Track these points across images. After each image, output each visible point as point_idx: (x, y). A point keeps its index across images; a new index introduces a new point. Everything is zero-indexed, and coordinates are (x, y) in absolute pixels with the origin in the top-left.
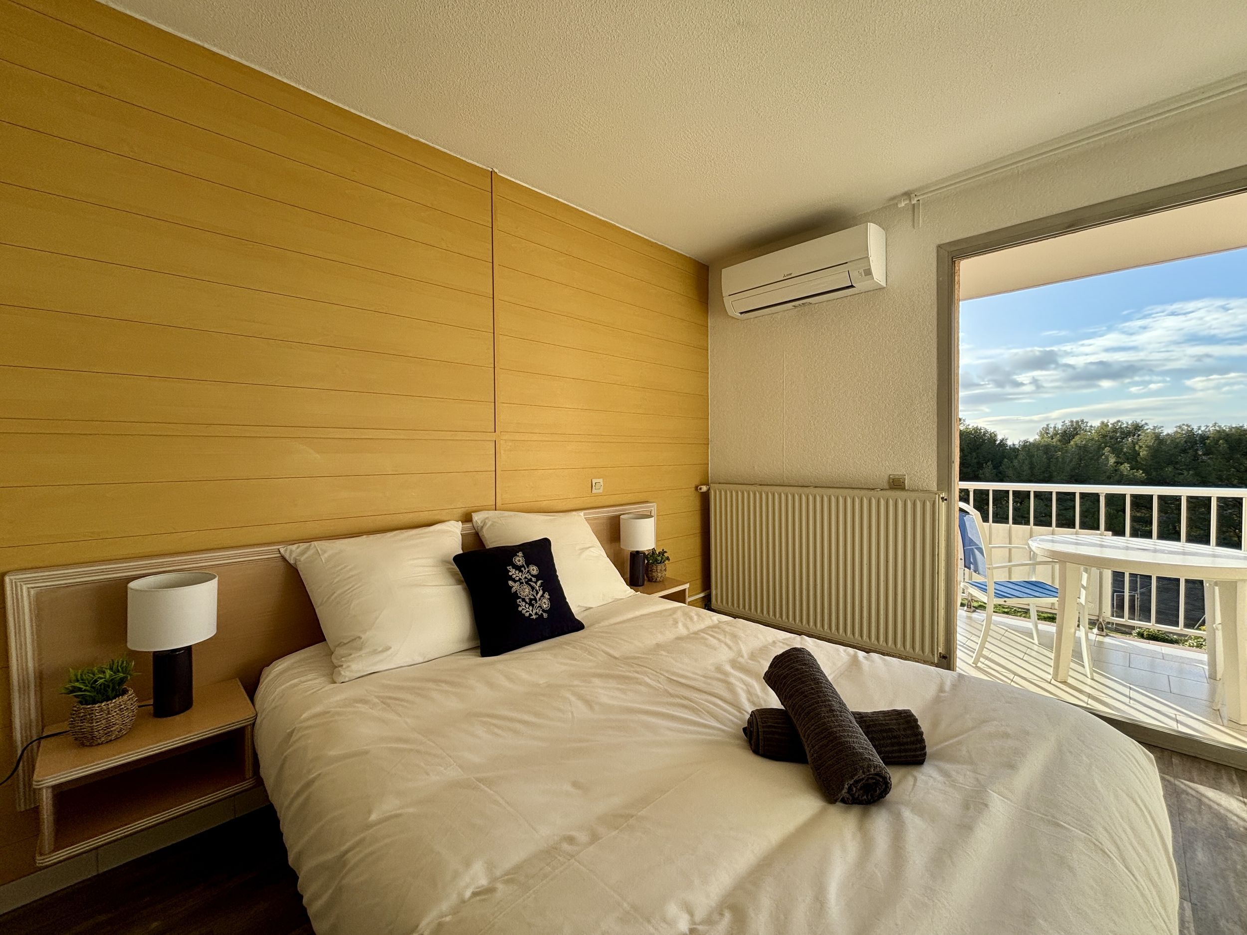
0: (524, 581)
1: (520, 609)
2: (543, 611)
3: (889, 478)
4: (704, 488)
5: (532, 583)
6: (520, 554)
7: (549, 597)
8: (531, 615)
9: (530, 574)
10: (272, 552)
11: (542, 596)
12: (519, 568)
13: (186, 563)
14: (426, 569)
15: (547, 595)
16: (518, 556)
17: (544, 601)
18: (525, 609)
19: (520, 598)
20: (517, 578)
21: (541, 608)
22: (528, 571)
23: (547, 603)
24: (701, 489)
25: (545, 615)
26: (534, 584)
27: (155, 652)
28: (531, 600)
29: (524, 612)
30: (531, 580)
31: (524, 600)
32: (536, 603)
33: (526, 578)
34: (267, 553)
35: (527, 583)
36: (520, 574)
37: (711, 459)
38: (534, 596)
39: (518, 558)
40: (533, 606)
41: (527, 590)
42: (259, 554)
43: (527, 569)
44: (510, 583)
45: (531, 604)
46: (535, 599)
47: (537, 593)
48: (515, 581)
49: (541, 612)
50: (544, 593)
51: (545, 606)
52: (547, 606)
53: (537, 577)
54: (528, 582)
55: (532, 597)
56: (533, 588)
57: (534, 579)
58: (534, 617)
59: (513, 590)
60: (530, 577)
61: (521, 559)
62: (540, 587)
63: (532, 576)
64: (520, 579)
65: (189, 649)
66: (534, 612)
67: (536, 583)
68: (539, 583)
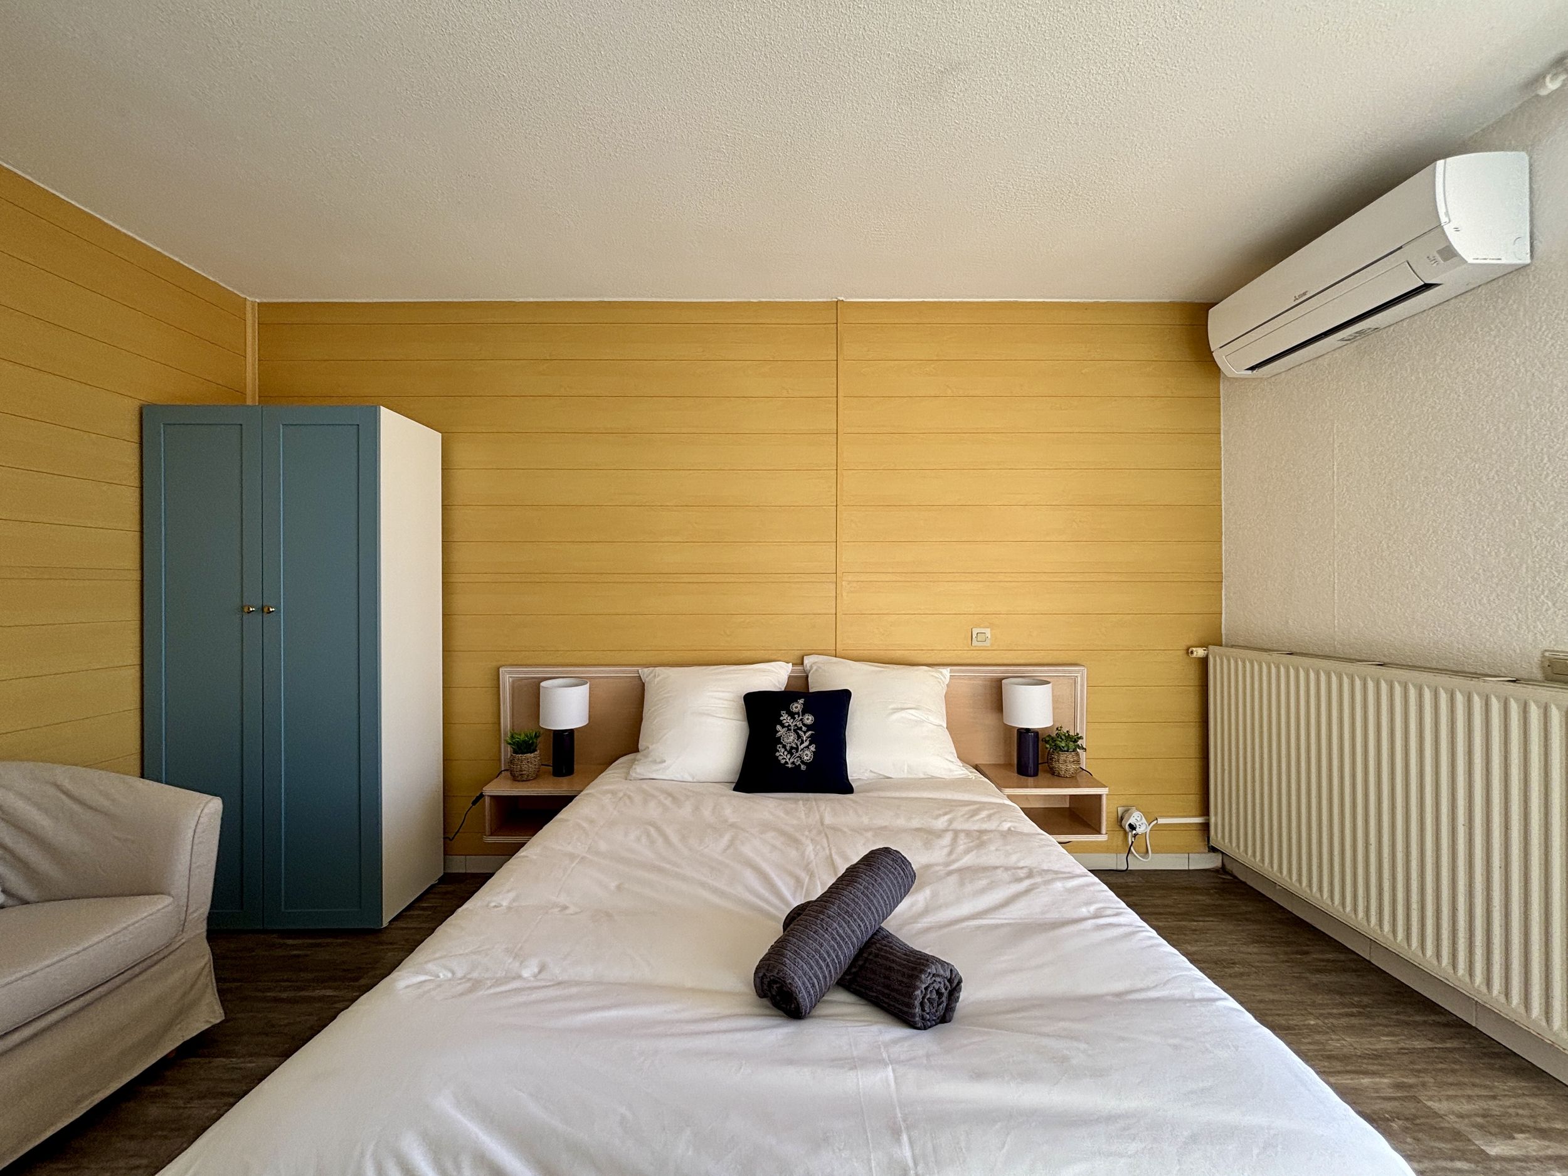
0: (792, 728)
1: (777, 754)
2: (803, 762)
3: (1544, 656)
4: (1200, 652)
5: (800, 732)
6: (801, 701)
7: (814, 750)
8: (786, 763)
9: (802, 722)
10: (631, 672)
11: (807, 747)
12: (792, 715)
13: (579, 672)
14: (725, 702)
15: (813, 748)
16: (798, 703)
17: (807, 752)
18: (782, 755)
19: (781, 743)
20: (787, 724)
21: (801, 758)
22: (801, 720)
23: (809, 755)
24: (1192, 653)
25: (803, 767)
26: (802, 733)
27: (555, 731)
28: (792, 748)
29: (780, 758)
30: (800, 729)
31: (784, 747)
32: (797, 752)
33: (796, 725)
34: (628, 672)
35: (795, 730)
36: (792, 720)
37: (1227, 606)
38: (797, 745)
39: (796, 705)
40: (792, 754)
41: (792, 738)
42: (623, 672)
43: (801, 717)
44: (779, 727)
45: (790, 752)
46: (797, 749)
47: (802, 742)
48: (783, 726)
49: (799, 763)
50: (810, 745)
51: (806, 758)
52: (808, 758)
53: (809, 727)
54: (797, 730)
55: (795, 746)
56: (799, 737)
57: (804, 729)
58: (790, 766)
59: (778, 735)
60: (801, 725)
61: (799, 706)
62: (808, 738)
63: (804, 725)
64: (789, 725)
65: (571, 731)
66: (792, 760)
67: (805, 733)
68: (810, 733)
